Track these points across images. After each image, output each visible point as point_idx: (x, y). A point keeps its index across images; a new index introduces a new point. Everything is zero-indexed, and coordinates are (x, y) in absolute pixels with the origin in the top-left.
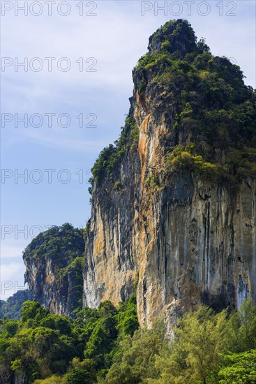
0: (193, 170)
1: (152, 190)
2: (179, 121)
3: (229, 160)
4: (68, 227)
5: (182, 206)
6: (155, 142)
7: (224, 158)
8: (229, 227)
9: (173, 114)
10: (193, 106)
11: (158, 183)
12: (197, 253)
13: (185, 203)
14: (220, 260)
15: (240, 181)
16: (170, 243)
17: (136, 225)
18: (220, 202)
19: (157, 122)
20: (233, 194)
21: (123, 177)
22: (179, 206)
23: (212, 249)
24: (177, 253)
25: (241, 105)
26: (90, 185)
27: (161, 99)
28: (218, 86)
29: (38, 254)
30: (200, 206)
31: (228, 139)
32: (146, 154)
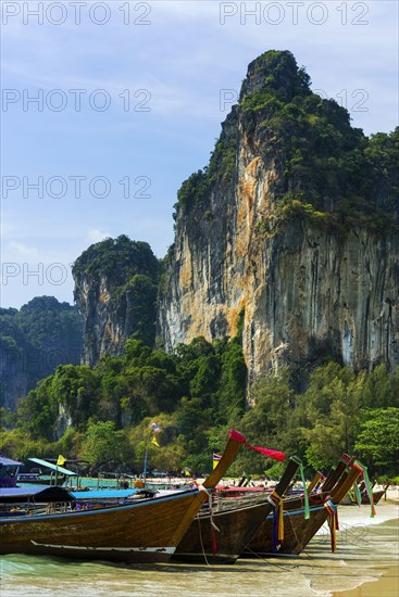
0: (303, 219)
1: (262, 236)
2: (289, 168)
3: (337, 209)
4: (124, 239)
5: (292, 253)
6: (264, 187)
7: (332, 206)
8: (337, 274)
9: (283, 161)
10: (303, 153)
11: (268, 230)
12: (304, 299)
13: (295, 250)
14: (327, 306)
15: (348, 230)
16: (279, 288)
17: (228, 259)
18: (328, 250)
19: (267, 167)
20: (341, 242)
21: (214, 206)
22: (289, 253)
23: (320, 295)
24: (285, 298)
25: (351, 153)
26: (174, 211)
27: (271, 144)
28: (327, 132)
29: (91, 269)
30: (309, 253)
31: (337, 187)
32: (254, 197)
